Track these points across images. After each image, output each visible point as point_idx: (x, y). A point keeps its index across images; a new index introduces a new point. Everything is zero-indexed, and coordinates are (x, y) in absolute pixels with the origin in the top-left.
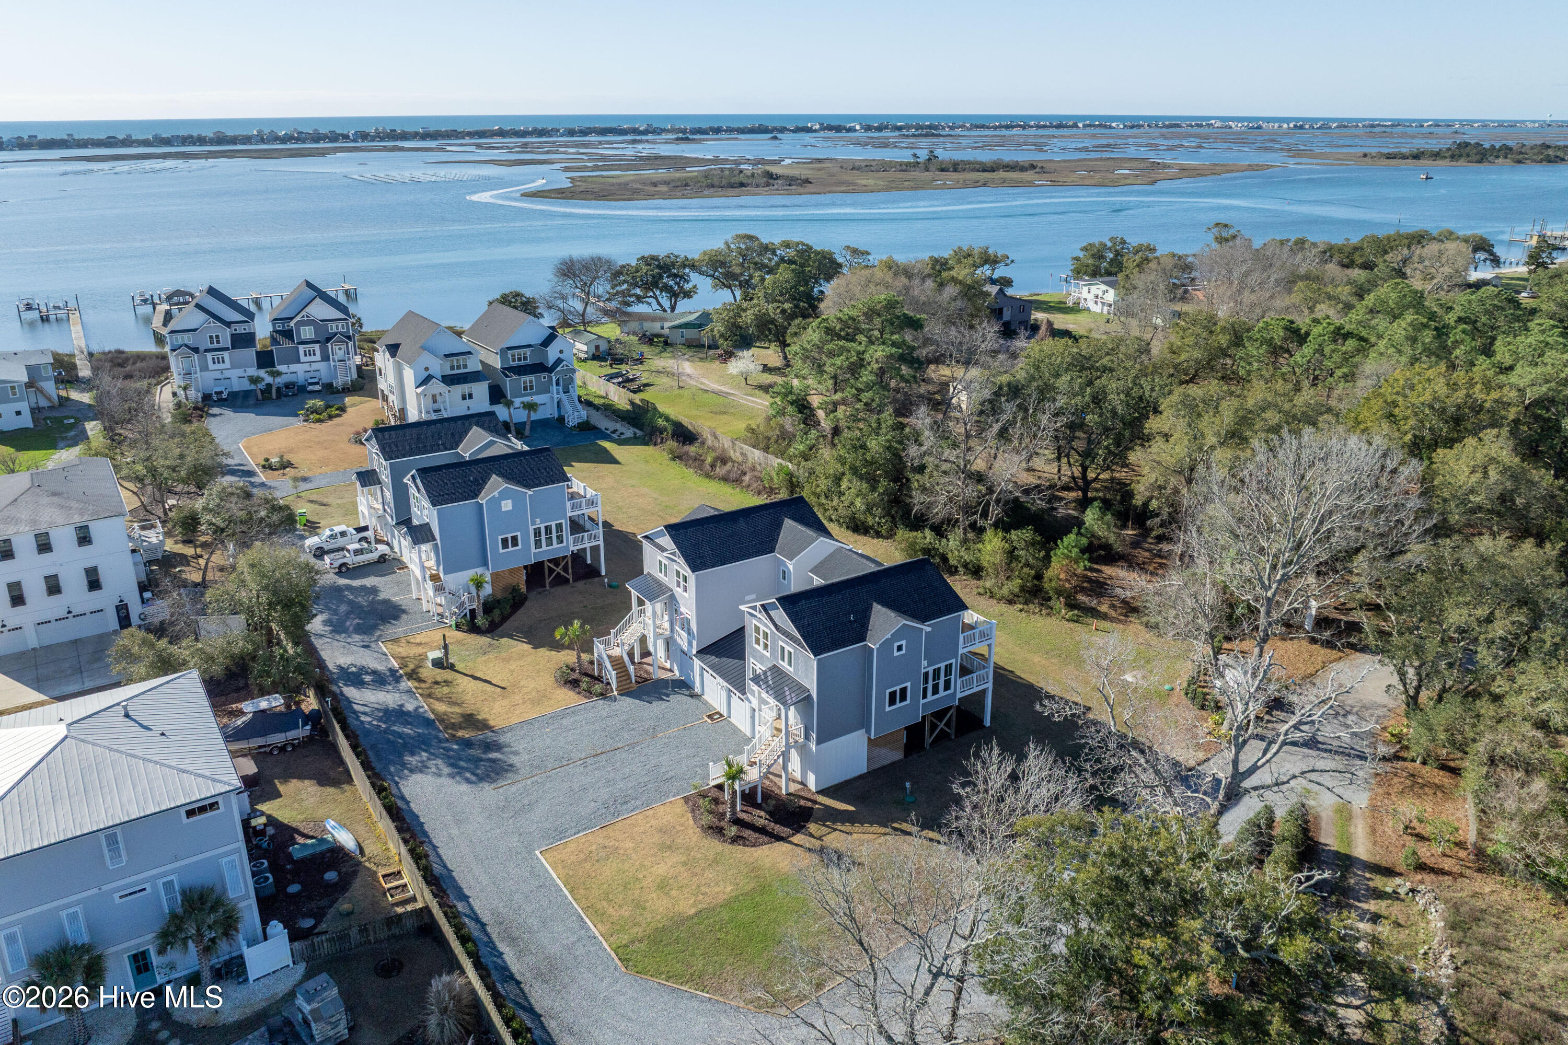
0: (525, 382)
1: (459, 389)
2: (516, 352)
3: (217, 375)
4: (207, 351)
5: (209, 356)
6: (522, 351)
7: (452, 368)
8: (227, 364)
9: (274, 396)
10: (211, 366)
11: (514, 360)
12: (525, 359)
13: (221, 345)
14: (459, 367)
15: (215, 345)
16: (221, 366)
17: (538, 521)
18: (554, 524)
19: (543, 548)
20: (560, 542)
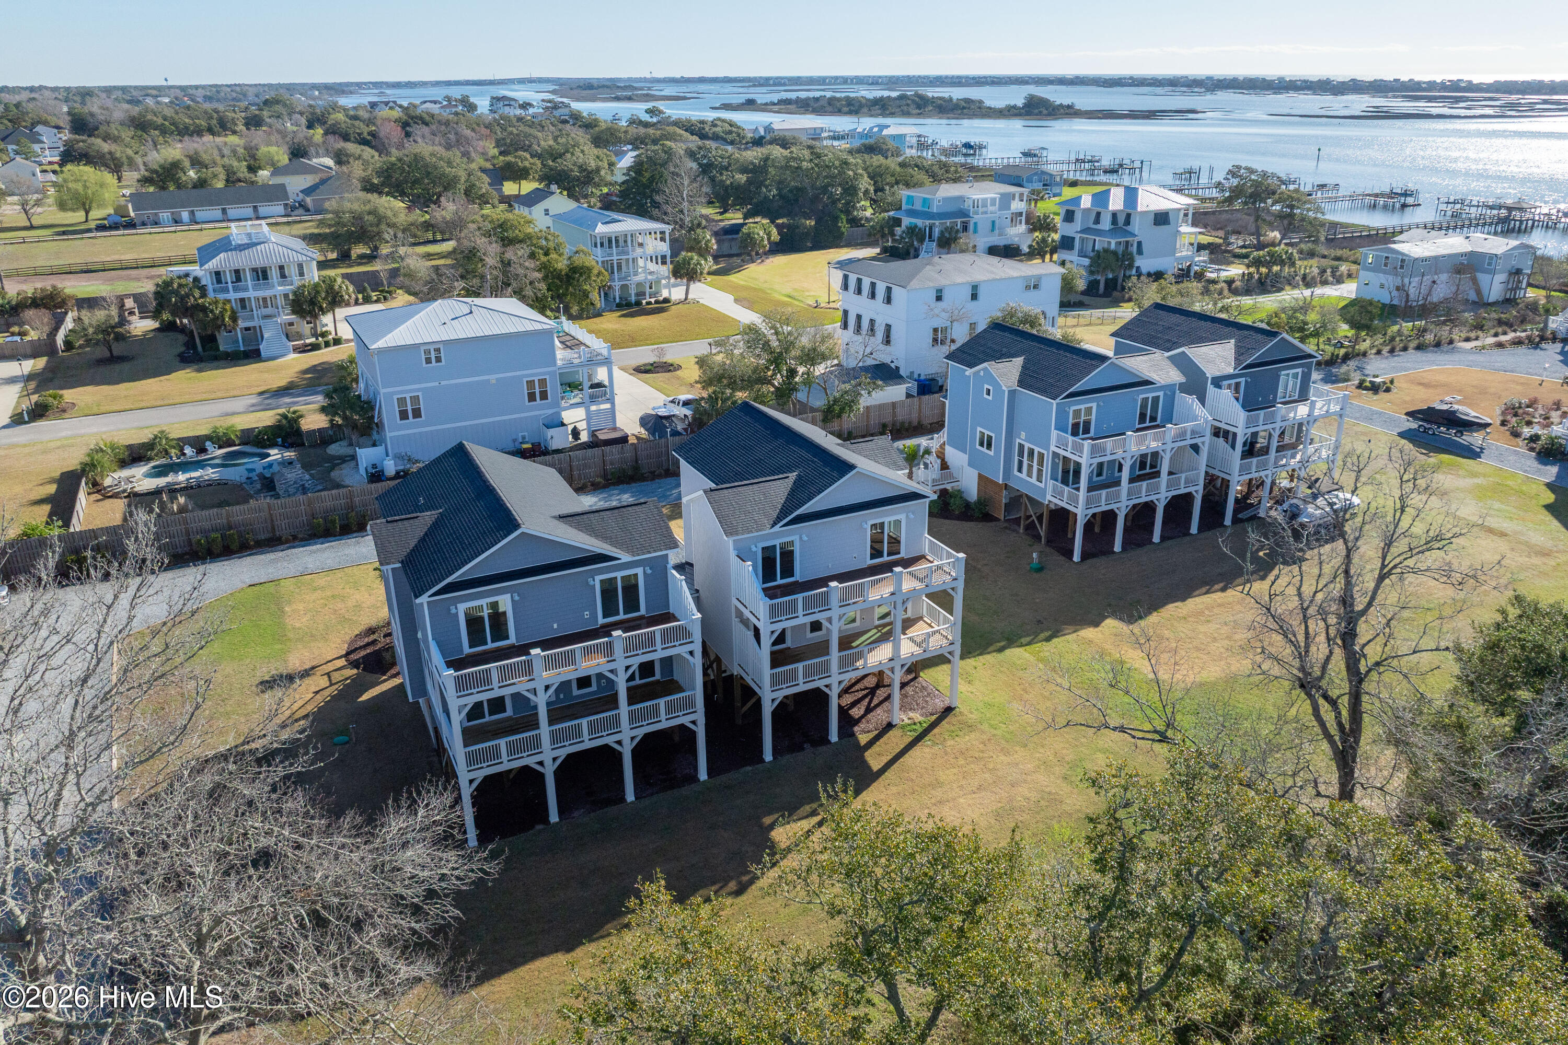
17: (1023, 435)
18: (1037, 449)
19: (1024, 475)
20: (1039, 480)
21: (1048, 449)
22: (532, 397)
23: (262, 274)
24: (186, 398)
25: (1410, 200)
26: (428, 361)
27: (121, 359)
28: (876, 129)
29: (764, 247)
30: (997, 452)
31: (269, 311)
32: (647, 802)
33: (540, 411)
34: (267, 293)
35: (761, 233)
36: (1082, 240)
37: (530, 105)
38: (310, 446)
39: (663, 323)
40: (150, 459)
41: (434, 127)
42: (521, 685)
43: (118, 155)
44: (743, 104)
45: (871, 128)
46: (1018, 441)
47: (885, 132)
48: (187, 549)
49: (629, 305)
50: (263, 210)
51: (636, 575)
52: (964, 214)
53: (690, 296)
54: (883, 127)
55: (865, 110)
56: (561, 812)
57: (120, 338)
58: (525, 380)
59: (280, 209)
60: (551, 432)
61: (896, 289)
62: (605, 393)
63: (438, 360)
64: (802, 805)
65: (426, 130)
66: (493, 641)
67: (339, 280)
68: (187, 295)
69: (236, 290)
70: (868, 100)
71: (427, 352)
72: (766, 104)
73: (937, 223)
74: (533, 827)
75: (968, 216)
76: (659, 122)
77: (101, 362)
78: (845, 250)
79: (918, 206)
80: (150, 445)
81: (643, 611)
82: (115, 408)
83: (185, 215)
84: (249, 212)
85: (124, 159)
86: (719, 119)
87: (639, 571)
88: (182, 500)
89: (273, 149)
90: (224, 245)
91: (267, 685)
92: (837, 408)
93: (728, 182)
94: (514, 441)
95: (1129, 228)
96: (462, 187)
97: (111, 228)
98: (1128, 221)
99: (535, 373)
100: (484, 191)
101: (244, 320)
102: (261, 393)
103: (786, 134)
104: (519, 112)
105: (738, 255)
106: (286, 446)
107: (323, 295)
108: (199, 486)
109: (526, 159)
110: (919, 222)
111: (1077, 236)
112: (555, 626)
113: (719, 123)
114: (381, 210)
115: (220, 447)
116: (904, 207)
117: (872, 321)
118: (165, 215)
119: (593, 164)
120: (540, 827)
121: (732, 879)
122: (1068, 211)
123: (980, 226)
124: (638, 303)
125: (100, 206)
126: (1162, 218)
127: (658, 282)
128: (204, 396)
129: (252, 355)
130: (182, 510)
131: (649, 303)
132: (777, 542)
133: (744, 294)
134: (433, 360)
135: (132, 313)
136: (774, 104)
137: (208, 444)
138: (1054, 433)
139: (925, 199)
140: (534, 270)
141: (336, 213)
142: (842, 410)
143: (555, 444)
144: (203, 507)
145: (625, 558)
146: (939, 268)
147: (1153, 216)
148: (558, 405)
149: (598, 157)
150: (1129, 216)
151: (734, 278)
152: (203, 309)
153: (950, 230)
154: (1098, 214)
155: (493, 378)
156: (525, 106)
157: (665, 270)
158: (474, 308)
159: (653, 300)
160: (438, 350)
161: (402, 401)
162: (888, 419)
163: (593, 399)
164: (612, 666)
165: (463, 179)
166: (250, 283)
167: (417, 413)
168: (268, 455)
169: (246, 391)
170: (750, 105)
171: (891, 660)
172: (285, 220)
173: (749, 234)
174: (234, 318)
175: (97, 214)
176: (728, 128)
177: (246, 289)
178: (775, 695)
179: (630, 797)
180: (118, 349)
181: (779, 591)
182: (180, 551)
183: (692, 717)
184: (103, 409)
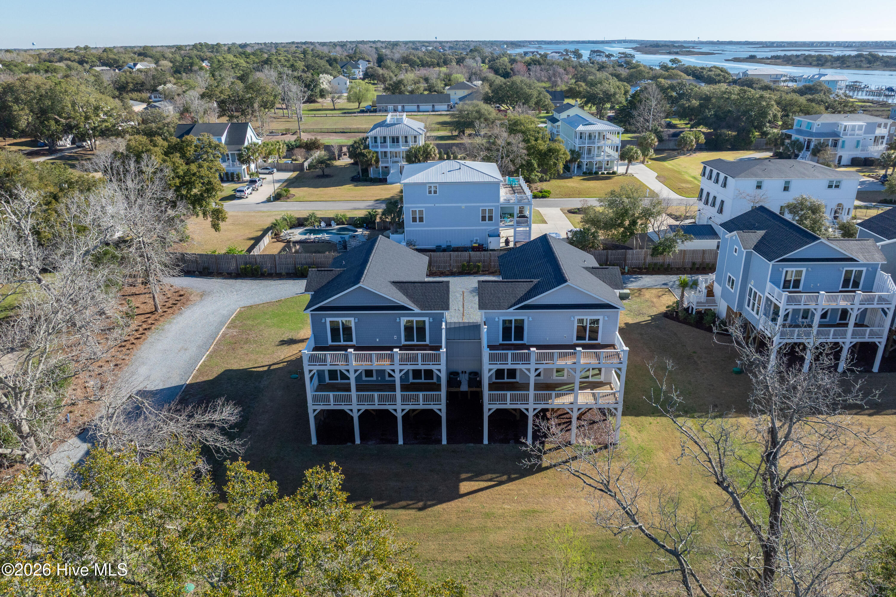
17: (753, 282)
18: (758, 293)
19: (750, 309)
20: (757, 314)
21: (764, 294)
22: (484, 219)
23: (395, 140)
24: (342, 199)
26: (430, 192)
27: (327, 176)
28: (816, 77)
29: (692, 146)
30: (736, 291)
31: (395, 159)
32: (408, 447)
33: (487, 227)
34: (397, 150)
35: (692, 138)
37: (612, 55)
38: (378, 230)
39: (603, 186)
40: (305, 226)
41: (543, 67)
42: (341, 366)
43: (386, 76)
44: (747, 58)
45: (814, 76)
46: (750, 286)
47: (823, 78)
48: (294, 271)
49: (590, 173)
50: (437, 107)
51: (424, 321)
52: (836, 134)
53: (629, 172)
54: (821, 75)
55: (829, 64)
56: (361, 439)
57: (328, 166)
58: (481, 209)
59: (445, 107)
60: (490, 239)
61: (730, 179)
62: (527, 222)
63: (435, 192)
64: (487, 473)
65: (538, 67)
66: (344, 341)
67: (431, 146)
68: (357, 148)
69: (381, 147)
70: (834, 57)
71: (431, 187)
72: (763, 58)
73: (814, 139)
74: (346, 443)
75: (839, 136)
76: (676, 67)
77: (319, 177)
78: (751, 152)
79: (804, 128)
80: (306, 219)
81: (427, 342)
82: (310, 199)
83: (400, 108)
84: (430, 107)
85: (388, 78)
86: (715, 67)
87: (426, 319)
88: (298, 247)
89: (459, 76)
90: (382, 124)
91: (283, 343)
92: (661, 249)
93: (687, 105)
94: (472, 241)
96: (534, 100)
97: (366, 112)
99: (488, 205)
100: (547, 103)
101: (382, 162)
102: (377, 200)
103: (754, 77)
104: (604, 59)
105: (674, 150)
106: (367, 228)
107: (421, 153)
108: (318, 242)
109: (582, 86)
110: (801, 138)
112: (378, 340)
113: (714, 69)
114: (483, 111)
115: (337, 225)
116: (794, 127)
117: (715, 198)
118: (391, 107)
119: (612, 90)
120: (349, 444)
121: (422, 501)
123: (847, 144)
124: (596, 173)
125: (366, 101)
127: (612, 162)
128: (350, 199)
129: (382, 181)
130: (296, 252)
131: (603, 174)
132: (513, 318)
133: (666, 174)
134: (433, 192)
135: (345, 154)
136: (768, 59)
137: (333, 222)
138: (769, 285)
139: (809, 123)
140: (523, 149)
141: (461, 111)
142: (664, 250)
143: (491, 247)
144: (306, 252)
145: (417, 310)
146: (764, 167)
148: (498, 225)
149: (618, 87)
151: (668, 164)
152: (363, 155)
153: (823, 144)
155: (463, 205)
156: (609, 56)
157: (616, 155)
158: (462, 167)
159: (606, 172)
160: (436, 187)
161: (414, 212)
162: (698, 260)
163: (519, 224)
164: (392, 367)
165: (535, 97)
166: (388, 144)
167: (421, 219)
168: (357, 231)
169: (370, 198)
170: (752, 59)
171: (572, 403)
172: (445, 113)
173: (683, 138)
174: (377, 161)
175: (364, 105)
176: (719, 72)
177: (387, 147)
178: (491, 406)
179: (401, 442)
180: (327, 171)
181: (513, 347)
182: (291, 271)
183: (439, 407)
184: (305, 199)
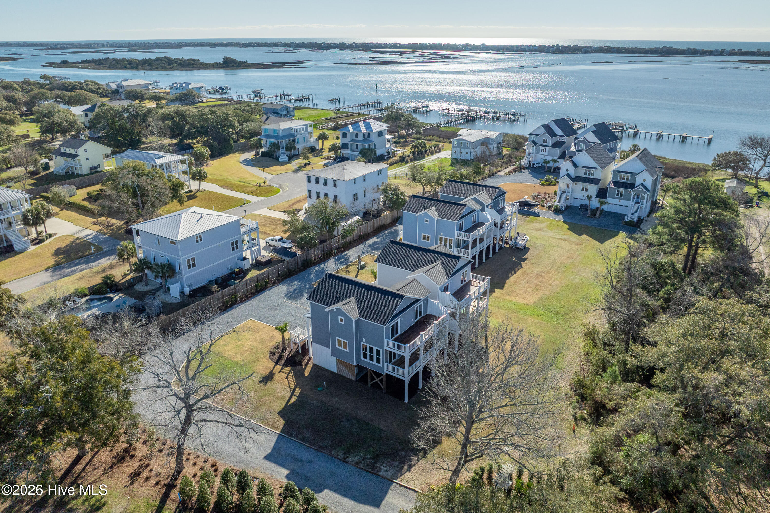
0: (618, 191)
1: (580, 185)
2: (623, 174)
3: (542, 157)
4: (541, 145)
5: (541, 147)
6: (626, 175)
7: (585, 174)
8: (546, 153)
9: (552, 171)
10: (541, 153)
11: (621, 179)
12: (627, 179)
13: (547, 144)
14: (589, 174)
15: (545, 144)
16: (544, 153)
17: (442, 234)
21: (454, 238)
22: (233, 249)
25: (428, 109)
26: (197, 241)
30: (432, 241)
33: (236, 254)
36: (351, 144)
44: (60, 63)
46: (440, 236)
52: (292, 135)
53: (201, 188)
58: (231, 242)
62: (256, 242)
63: (201, 240)
67: (47, 204)
71: (197, 238)
72: (75, 63)
73: (284, 141)
75: (295, 136)
79: (271, 133)
95: (370, 139)
98: (369, 136)
99: (234, 239)
106: (116, 291)
110: (275, 141)
111: (350, 144)
115: (81, 298)
116: (263, 134)
117: (326, 194)
122: (344, 133)
123: (300, 140)
126: (380, 134)
134: (199, 241)
136: (80, 63)
137: (75, 298)
138: (456, 233)
139: (273, 129)
143: (245, 267)
147: (377, 133)
148: (242, 250)
150: (369, 134)
153: (290, 143)
154: (357, 134)
155: (220, 244)
158: (202, 215)
160: (200, 236)
161: (188, 261)
163: (253, 245)
167: (195, 265)
170: (64, 64)
